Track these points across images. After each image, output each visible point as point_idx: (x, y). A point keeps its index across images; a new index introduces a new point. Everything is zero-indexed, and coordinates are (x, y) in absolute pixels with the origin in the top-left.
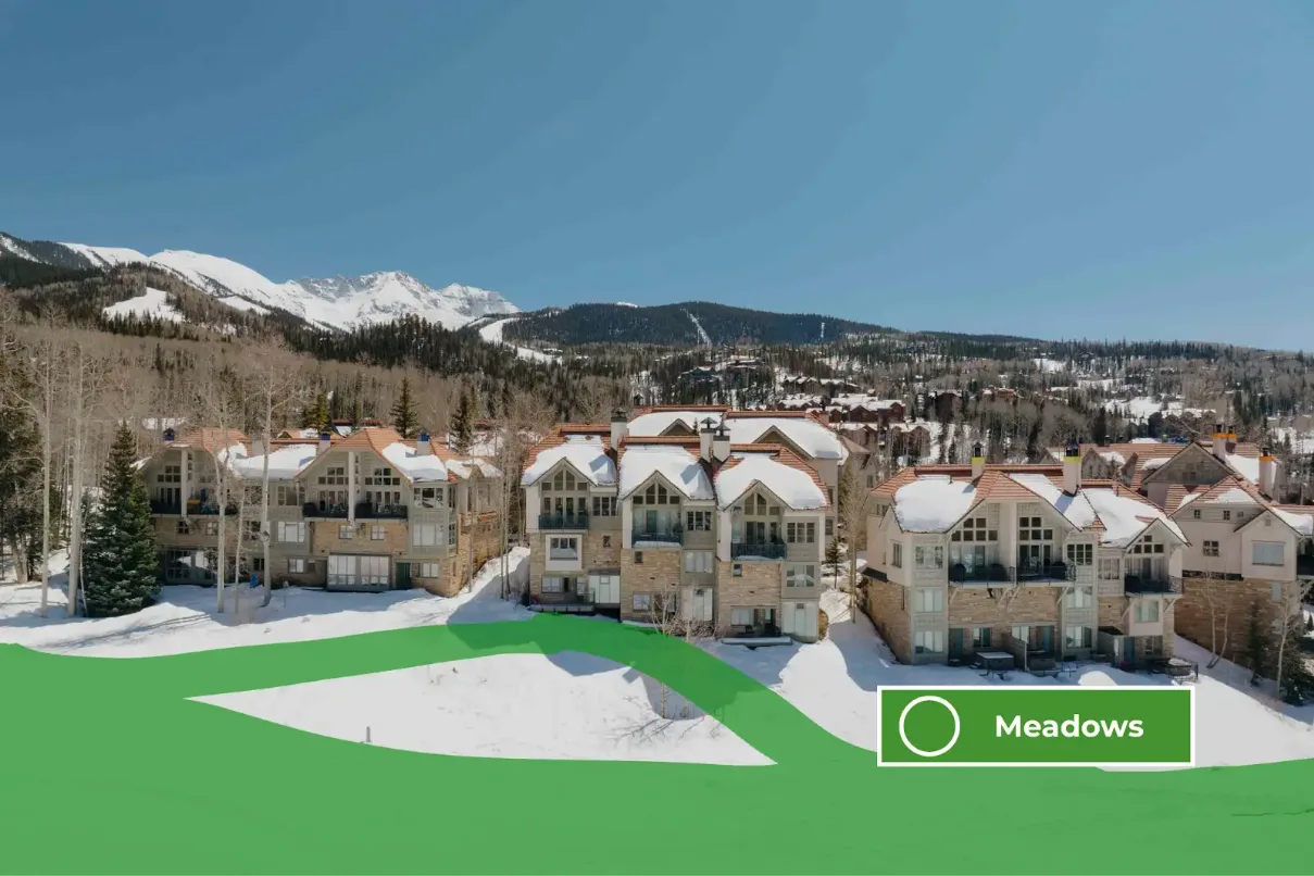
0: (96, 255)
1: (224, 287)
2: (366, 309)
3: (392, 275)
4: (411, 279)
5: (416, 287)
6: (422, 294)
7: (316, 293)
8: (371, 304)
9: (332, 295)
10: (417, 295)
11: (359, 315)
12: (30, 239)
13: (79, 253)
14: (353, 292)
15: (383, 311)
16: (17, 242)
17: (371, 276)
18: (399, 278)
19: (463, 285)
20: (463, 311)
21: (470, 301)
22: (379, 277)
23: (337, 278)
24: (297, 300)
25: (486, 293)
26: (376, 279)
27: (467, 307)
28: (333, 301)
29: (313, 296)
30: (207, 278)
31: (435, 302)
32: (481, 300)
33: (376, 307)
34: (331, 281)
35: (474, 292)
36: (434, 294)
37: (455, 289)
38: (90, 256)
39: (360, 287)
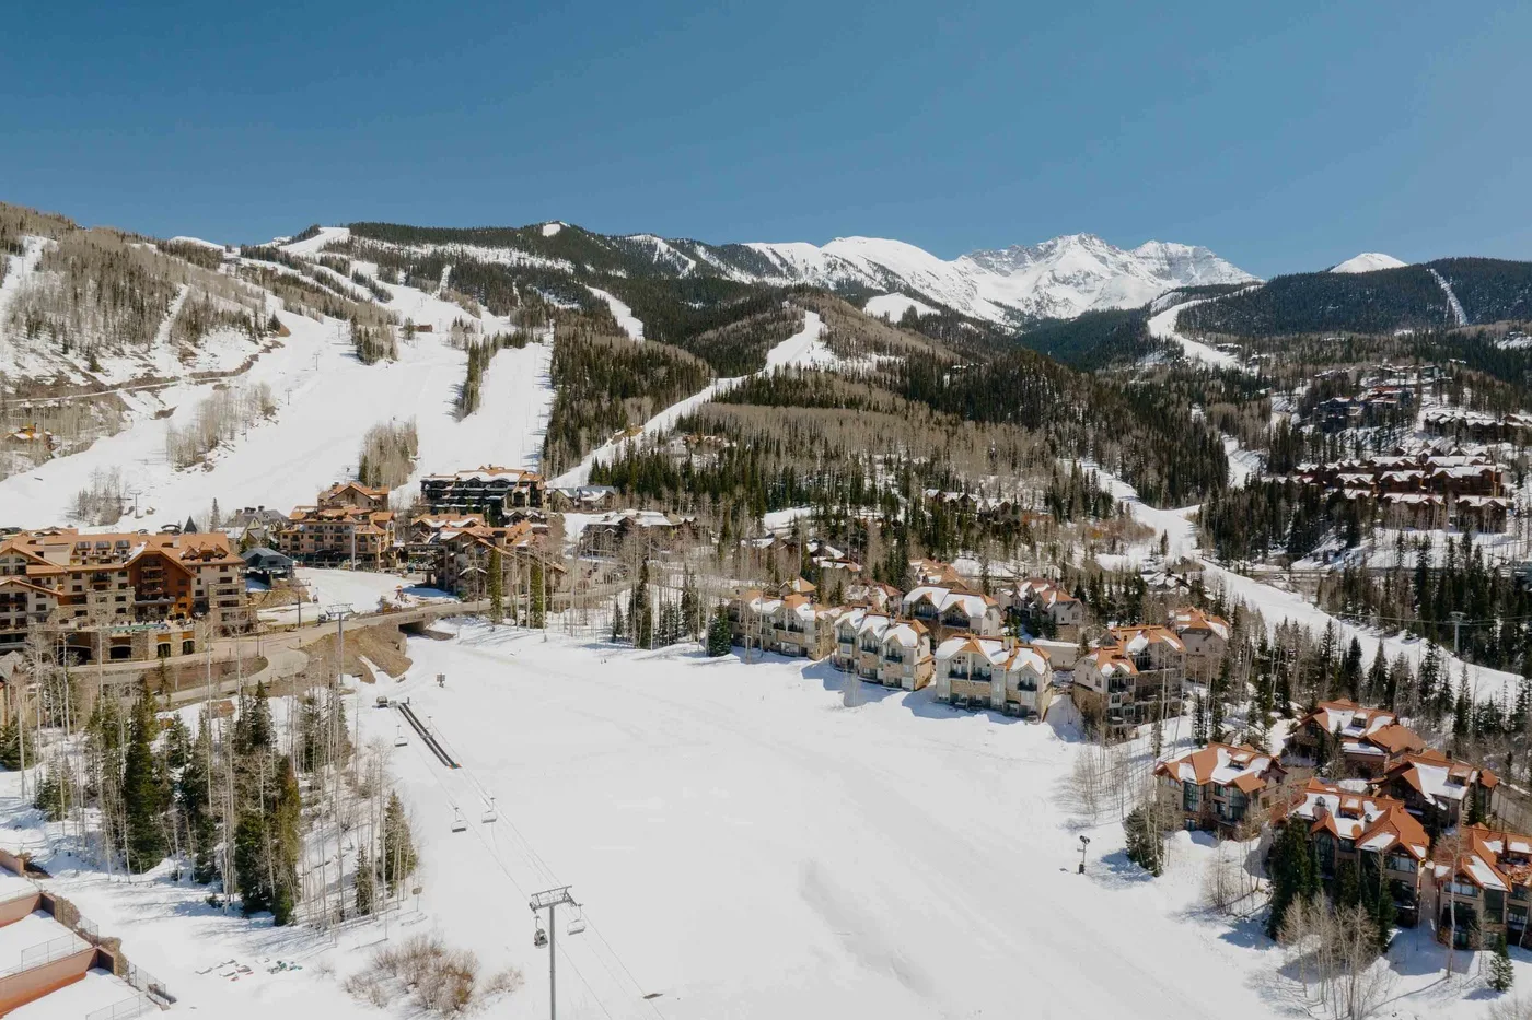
0: (774, 253)
1: (893, 274)
2: (1045, 281)
3: (1075, 238)
4: (1097, 242)
5: (1103, 251)
6: (1110, 258)
7: (990, 267)
8: (1050, 276)
9: (1006, 268)
10: (1103, 260)
11: (1036, 288)
12: (718, 243)
13: (760, 252)
14: (1030, 263)
15: (1064, 282)
16: (709, 249)
17: (1050, 242)
18: (1082, 241)
19: (1161, 240)
20: (1161, 274)
21: (1170, 261)
22: (1059, 241)
23: (1012, 249)
24: (968, 278)
25: (1190, 249)
26: (1056, 244)
27: (1166, 267)
28: (1006, 274)
29: (986, 271)
30: (875, 264)
31: (1125, 266)
32: (1185, 258)
33: (1055, 279)
34: (1005, 252)
35: (1175, 249)
36: (1124, 257)
37: (1151, 247)
38: (769, 254)
39: (1038, 256)
